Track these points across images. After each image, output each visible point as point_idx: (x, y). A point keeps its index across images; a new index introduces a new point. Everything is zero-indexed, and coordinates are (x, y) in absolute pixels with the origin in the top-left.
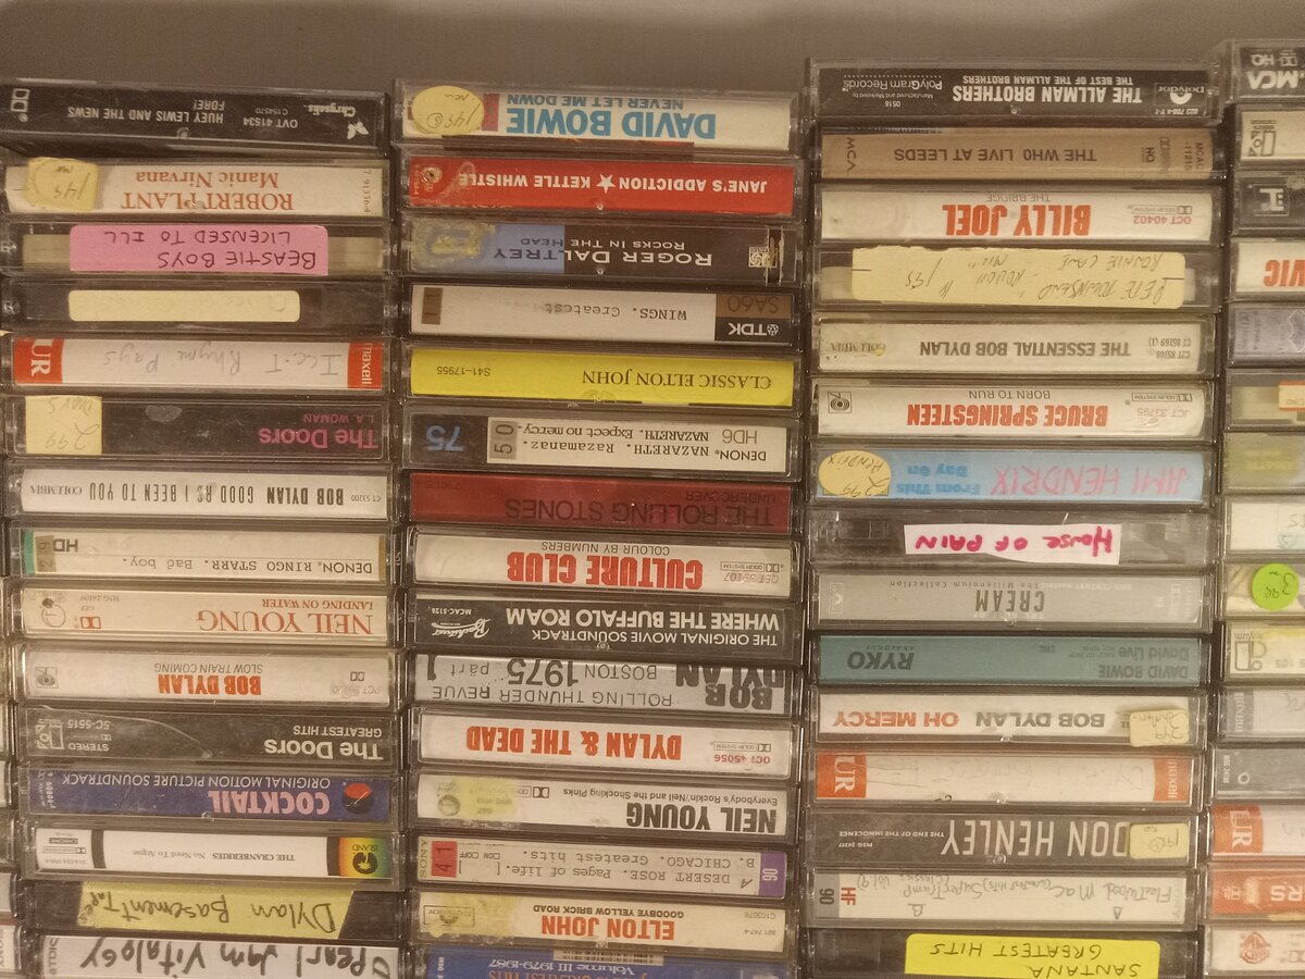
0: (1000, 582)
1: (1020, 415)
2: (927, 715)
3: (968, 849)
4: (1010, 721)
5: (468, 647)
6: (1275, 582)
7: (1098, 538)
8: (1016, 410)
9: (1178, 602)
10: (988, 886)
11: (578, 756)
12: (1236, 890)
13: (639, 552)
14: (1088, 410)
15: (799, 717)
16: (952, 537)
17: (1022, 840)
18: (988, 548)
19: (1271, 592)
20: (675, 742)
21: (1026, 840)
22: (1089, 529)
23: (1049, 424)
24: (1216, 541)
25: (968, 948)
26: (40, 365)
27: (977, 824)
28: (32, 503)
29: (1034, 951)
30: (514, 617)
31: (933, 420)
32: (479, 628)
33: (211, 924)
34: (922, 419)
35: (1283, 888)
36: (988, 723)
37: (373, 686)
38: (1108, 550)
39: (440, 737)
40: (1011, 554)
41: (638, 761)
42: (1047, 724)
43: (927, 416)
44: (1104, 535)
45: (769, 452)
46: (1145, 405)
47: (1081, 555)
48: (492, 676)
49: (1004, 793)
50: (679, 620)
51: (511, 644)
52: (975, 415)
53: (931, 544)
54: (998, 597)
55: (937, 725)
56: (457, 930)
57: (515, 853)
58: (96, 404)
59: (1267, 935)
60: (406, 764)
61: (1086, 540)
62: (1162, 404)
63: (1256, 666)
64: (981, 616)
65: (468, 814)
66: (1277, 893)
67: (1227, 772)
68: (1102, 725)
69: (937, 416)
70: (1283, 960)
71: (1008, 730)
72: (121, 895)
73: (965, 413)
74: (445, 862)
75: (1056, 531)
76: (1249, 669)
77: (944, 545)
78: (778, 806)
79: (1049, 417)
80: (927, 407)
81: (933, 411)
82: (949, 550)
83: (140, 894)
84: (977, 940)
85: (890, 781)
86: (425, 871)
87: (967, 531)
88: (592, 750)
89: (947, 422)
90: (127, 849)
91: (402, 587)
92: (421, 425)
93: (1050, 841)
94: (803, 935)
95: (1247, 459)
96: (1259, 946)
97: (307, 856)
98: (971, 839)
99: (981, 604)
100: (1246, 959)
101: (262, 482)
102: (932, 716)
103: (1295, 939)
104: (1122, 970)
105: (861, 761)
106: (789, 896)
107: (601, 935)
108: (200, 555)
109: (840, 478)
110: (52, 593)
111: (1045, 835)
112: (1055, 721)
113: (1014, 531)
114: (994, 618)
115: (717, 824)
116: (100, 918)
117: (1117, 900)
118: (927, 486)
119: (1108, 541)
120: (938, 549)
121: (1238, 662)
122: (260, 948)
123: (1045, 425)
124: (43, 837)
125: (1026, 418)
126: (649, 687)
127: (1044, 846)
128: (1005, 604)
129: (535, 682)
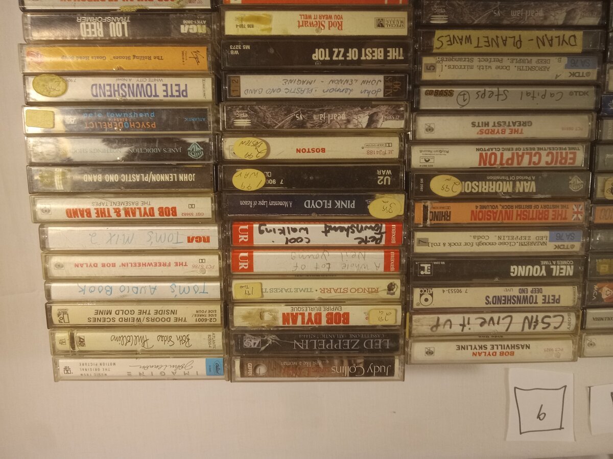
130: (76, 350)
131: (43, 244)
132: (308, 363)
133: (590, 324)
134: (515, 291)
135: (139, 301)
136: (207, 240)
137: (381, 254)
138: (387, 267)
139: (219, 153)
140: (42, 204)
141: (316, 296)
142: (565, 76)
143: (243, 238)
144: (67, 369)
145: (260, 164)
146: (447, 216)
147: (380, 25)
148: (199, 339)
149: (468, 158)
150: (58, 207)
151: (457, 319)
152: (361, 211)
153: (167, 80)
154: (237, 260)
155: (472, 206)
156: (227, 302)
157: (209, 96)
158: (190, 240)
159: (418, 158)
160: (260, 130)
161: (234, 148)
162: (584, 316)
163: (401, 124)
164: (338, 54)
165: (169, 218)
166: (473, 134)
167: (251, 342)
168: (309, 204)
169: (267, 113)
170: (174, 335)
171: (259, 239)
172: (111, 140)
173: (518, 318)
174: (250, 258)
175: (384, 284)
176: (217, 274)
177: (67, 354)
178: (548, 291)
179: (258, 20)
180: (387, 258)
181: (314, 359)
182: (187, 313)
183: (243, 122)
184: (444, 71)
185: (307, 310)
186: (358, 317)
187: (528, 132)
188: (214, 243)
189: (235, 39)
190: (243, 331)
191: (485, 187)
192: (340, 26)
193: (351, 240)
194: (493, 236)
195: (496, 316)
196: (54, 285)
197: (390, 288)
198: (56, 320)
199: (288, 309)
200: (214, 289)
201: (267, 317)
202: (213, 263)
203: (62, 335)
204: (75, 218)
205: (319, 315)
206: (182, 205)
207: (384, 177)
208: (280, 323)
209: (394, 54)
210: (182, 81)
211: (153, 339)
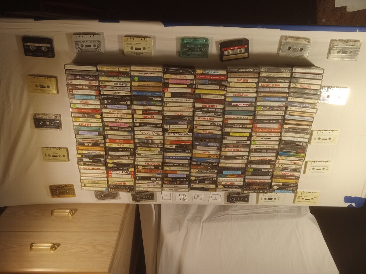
0: (239, 107)
5: (199, 112)
8: (241, 95)
9: (252, 109)
11: (207, 120)
12: (255, 130)
13: (212, 105)
14: (247, 95)
15: (223, 117)
17: (239, 126)
18: (239, 105)
19: (259, 108)
20: (214, 119)
22: (246, 104)
24: (256, 105)
25: (235, 133)
26: (166, 90)
27: (236, 125)
28: (165, 100)
29: (240, 134)
30: (202, 109)
32: (200, 110)
33: (178, 132)
37: (191, 114)
39: (196, 118)
40: (240, 105)
41: (211, 120)
42: (242, 118)
45: (223, 97)
46: (251, 94)
47: (245, 105)
48: (200, 114)
49: (238, 123)
50: (215, 110)
51: (202, 111)
52: (238, 95)
53: (234, 104)
56: (196, 132)
57: (201, 126)
58: (171, 93)
59: (257, 133)
60: (193, 120)
62: (253, 94)
65: (198, 124)
66: (258, 130)
67: (255, 121)
68: (246, 118)
70: (258, 135)
71: (239, 118)
72: (171, 130)
74: (196, 127)
75: (244, 104)
78: (221, 123)
79: (244, 95)
81: (235, 95)
83: (172, 130)
85: (230, 122)
86: (194, 128)
87: (237, 104)
88: (208, 119)
90: (171, 126)
91: (194, 107)
92: (196, 95)
94: (222, 133)
95: (259, 99)
97: (186, 127)
100: (255, 135)
101: (183, 99)
102: (233, 117)
103: (259, 133)
104: (246, 135)
105: (228, 120)
106: (222, 130)
107: (207, 133)
108: (178, 104)
109: (228, 99)
110: (166, 107)
113: (241, 104)
115: (217, 125)
116: (169, 131)
117: (246, 130)
118: (234, 100)
121: (256, 113)
122: (181, 133)
124: (165, 125)
126: (212, 115)
127: (241, 126)
129: (204, 114)
130: (85, 186)
131: (80, 172)
132: (120, 190)
133: (163, 186)
134: (152, 182)
135: (95, 180)
136: (104, 172)
137: (131, 176)
138: (132, 177)
139: (106, 161)
140: (79, 166)
141: (121, 181)
142: (158, 153)
143: (110, 173)
144: (84, 189)
145: (112, 163)
146: (141, 171)
147: (129, 146)
148: (104, 186)
149: (144, 163)
150: (82, 167)
151: (143, 185)
152: (128, 170)
153: (98, 152)
154: (109, 175)
155: (144, 170)
156: (108, 181)
157: (104, 154)
158: (102, 172)
159: (136, 163)
160: (112, 159)
161: (108, 161)
162: (163, 185)
163: (133, 159)
164: (123, 149)
165: (98, 169)
166: (144, 160)
167: (112, 186)
168: (119, 169)
169: (113, 156)
170: (100, 185)
171: (112, 173)
172: (90, 159)
173: (152, 185)
174: (111, 175)
175: (131, 180)
176: (106, 177)
177: (83, 186)
178: (157, 182)
179: (111, 144)
180: (132, 176)
181: (121, 189)
182: (102, 182)
183: (110, 157)
184: (139, 152)
185: (120, 182)
186: (128, 184)
187: (152, 161)
188: (106, 173)
189: (108, 147)
190: (110, 185)
191: (146, 168)
192: (123, 146)
193: (126, 173)
194: (148, 174)
195: (149, 185)
196: (82, 177)
197: (133, 180)
198: (82, 182)
199: (117, 182)
200: (106, 179)
201: (114, 183)
202: (105, 176)
203: (83, 184)
204: (84, 169)
205: (122, 183)
206: (101, 168)
207: (131, 166)
208: (116, 184)
209: (132, 150)
210: (100, 152)
211: (97, 185)
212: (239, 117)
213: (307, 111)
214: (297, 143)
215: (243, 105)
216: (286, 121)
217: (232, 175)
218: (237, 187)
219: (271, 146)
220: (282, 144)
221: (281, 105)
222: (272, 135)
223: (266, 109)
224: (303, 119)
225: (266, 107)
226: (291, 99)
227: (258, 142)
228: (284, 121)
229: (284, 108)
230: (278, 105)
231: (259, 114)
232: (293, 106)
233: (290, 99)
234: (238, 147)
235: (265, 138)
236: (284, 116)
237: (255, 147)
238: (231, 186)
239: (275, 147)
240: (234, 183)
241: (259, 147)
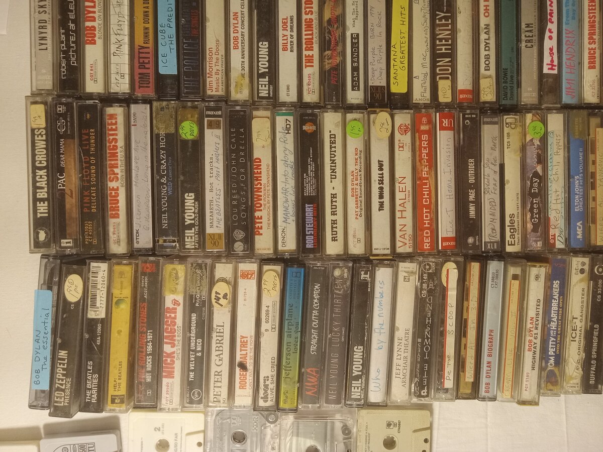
0: (536, 32)
1: (593, 39)
2: (488, 6)
3: (439, 21)
4: (486, 36)
6: (538, 130)
7: (553, 65)
8: (594, 37)
10: (426, 28)
12: (426, 122)
14: (594, 62)
16: (553, 13)
17: (444, 41)
18: (550, 26)
19: (535, 128)
21: (444, 42)
22: (556, 63)
23: (589, 49)
24: (549, 110)
25: (404, 20)
27: (450, 24)
29: (402, 45)
31: (591, 8)
34: (591, 4)
35: (427, 139)
36: (485, 28)
38: (549, 69)
40: (547, 34)
42: (485, 50)
43: (592, 6)
44: (554, 68)
46: (596, 82)
47: (547, 59)
49: (461, 33)
52: (593, 23)
53: (550, 5)
54: (530, 31)
55: (484, 10)
59: (409, 134)
61: (552, 61)
62: (596, 88)
63: (507, 126)
64: (523, 26)
66: (424, 137)
67: (470, 116)
68: (485, 70)
69: (592, 9)
70: (399, 141)
71: (483, 36)
73: (593, 19)
75: (555, 51)
76: (506, 123)
77: (550, 10)
79: (592, 49)
80: (595, 6)
81: (594, 8)
82: (549, 11)
84: (407, 23)
87: (555, 19)
89: (589, 13)
93: (444, 51)
95: (579, 117)
96: (405, 131)
98: (443, 22)
99: (528, 25)
100: (400, 126)
102: (488, 8)
103: (408, 145)
104: (396, 79)
111: (446, 49)
112: (487, 53)
113: (555, 35)
114: (522, 31)
117: (421, 77)
118: (568, 6)
119: (551, 69)
120: (549, 8)
121: (509, 119)
123: (589, 48)
125: (592, 41)
127: (441, 49)
128: (528, 34)
212: (488, 39)
213: (528, 357)
214: (358, 352)
215: (551, 49)
216: (475, 267)
217: (150, 26)
218: (67, 58)
219: (339, 217)
220: (354, 274)
221: (552, 232)
222: (398, 214)
223: (532, 159)
224: (490, 349)
225: (539, 162)
226: (582, 271)
227: (361, 147)
228: (475, 258)
229: (537, 245)
230: (552, 215)
231: (506, 130)
232: (548, 289)
233: (583, 264)
234: (325, 46)
235: (381, 182)
236: (500, 255)
237: (333, 137)
238: (72, 26)
239: (334, 239)
240: (100, 42)
241: (332, 155)
